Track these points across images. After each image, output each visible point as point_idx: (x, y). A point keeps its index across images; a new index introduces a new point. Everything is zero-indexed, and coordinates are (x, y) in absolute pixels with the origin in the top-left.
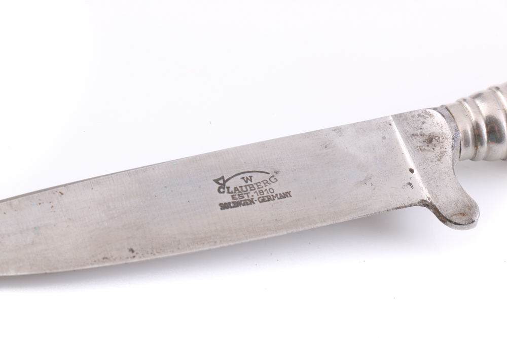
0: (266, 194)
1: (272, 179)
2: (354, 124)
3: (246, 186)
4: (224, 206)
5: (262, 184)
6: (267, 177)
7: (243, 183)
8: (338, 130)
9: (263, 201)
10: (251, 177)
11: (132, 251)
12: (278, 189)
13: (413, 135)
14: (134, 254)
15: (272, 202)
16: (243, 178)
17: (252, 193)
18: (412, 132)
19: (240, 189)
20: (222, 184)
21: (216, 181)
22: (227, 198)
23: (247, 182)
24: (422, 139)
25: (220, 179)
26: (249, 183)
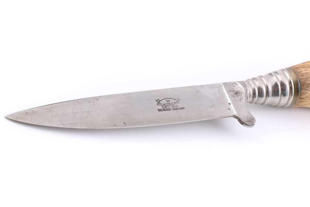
0: (175, 107)
1: (177, 102)
2: (208, 85)
3: (167, 104)
4: (160, 110)
5: (174, 103)
6: (175, 101)
7: (167, 103)
8: (202, 86)
9: (174, 110)
10: (169, 100)
11: (125, 123)
12: (180, 106)
13: (230, 91)
14: (126, 125)
15: (177, 110)
16: (166, 101)
17: (170, 106)
18: (230, 90)
19: (165, 104)
20: (158, 102)
21: (156, 101)
22: (161, 107)
23: (168, 102)
24: (233, 93)
25: (158, 100)
26: (169, 102)
